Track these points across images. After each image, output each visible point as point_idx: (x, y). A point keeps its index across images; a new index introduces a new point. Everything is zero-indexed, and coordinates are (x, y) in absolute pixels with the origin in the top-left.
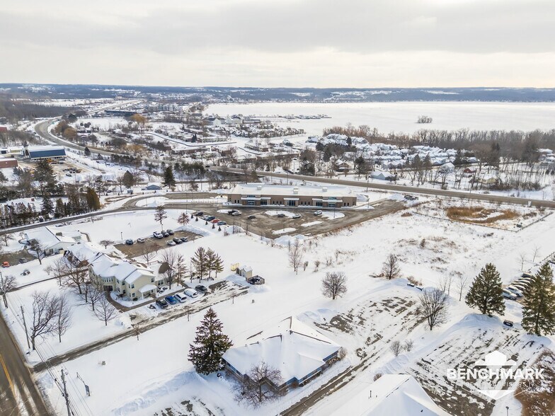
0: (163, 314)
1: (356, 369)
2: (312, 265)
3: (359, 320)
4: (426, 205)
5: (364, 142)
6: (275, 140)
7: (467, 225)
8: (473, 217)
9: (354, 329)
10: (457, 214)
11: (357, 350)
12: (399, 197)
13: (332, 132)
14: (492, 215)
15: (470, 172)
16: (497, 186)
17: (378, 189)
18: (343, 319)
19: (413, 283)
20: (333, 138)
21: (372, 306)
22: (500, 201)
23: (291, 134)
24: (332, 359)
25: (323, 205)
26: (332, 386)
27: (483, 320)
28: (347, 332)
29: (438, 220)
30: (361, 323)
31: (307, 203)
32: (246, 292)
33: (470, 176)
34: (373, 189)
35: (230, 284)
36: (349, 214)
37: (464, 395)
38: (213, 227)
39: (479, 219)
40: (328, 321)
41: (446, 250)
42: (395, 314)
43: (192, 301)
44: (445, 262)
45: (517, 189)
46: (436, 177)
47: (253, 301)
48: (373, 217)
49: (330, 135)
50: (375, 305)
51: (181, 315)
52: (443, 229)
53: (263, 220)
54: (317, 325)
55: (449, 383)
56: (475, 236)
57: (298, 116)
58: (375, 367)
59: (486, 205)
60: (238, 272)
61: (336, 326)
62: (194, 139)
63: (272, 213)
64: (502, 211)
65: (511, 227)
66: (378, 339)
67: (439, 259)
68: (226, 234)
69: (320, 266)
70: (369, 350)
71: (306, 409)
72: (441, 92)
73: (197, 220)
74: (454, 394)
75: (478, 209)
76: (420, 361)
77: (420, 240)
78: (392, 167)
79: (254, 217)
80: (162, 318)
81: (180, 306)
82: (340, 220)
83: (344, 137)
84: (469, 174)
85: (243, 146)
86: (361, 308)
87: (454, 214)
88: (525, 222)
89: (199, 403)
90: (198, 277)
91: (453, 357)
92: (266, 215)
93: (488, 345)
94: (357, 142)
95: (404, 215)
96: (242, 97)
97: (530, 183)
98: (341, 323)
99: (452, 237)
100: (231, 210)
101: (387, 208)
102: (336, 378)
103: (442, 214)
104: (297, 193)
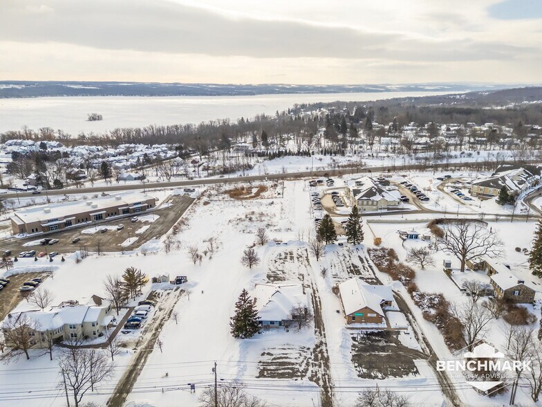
12: (180, 191)
14: (254, 191)
15: (196, 162)
25: (130, 211)
36: (160, 214)
38: (51, 260)
39: (250, 195)
48: (182, 211)
53: (91, 239)
63: (92, 230)
64: (256, 187)
72: (81, 87)
76: (333, 276)
79: (79, 240)
82: (162, 219)
84: (196, 164)
92: (85, 234)
93: (345, 257)
95: (205, 204)
97: (241, 165)
101: (183, 202)
104: (96, 206)
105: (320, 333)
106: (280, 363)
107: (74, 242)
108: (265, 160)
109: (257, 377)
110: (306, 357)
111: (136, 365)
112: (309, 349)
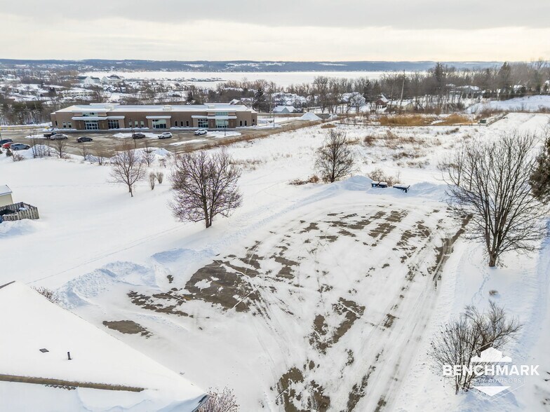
3: (278, 267)
4: (351, 118)
9: (266, 294)
11: (284, 381)
14: (437, 121)
15: (383, 104)
18: (229, 270)
21: (308, 229)
25: (210, 125)
29: (374, 127)
30: (286, 273)
31: (185, 123)
36: (249, 132)
40: (181, 282)
41: (407, 146)
42: (372, 240)
50: (313, 226)
56: (434, 134)
66: (352, 318)
84: (381, 106)
86: (281, 236)
95: (324, 127)
97: (453, 105)
98: (223, 284)
101: (300, 125)
103: (375, 123)
108: (492, 100)
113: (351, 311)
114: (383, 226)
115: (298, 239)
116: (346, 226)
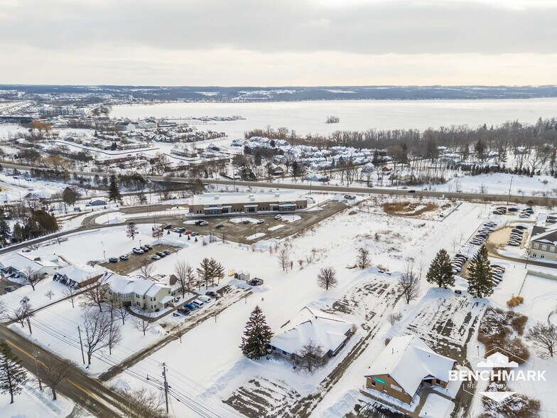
0: (189, 320)
1: (367, 338)
2: (296, 264)
3: (354, 303)
4: (365, 203)
5: (286, 144)
6: (200, 145)
7: (403, 219)
8: (405, 210)
9: (353, 310)
10: (391, 209)
11: (362, 325)
12: (340, 197)
13: (252, 134)
14: (419, 208)
15: (388, 170)
16: (413, 182)
17: (320, 191)
18: (341, 304)
19: (382, 270)
20: (256, 140)
22: (421, 195)
23: (213, 137)
24: (350, 334)
25: (280, 209)
26: (356, 352)
27: (441, 291)
28: (349, 313)
29: (379, 216)
30: (356, 305)
31: (265, 209)
32: (251, 293)
33: (388, 174)
34: (314, 191)
35: (233, 287)
36: (305, 216)
37: (446, 345)
38: (189, 239)
39: (409, 213)
40: (331, 307)
41: (396, 241)
42: (378, 295)
43: (209, 305)
44: (399, 251)
45: (428, 184)
46: (362, 177)
47: (263, 299)
48: (325, 217)
49: (253, 138)
50: (360, 290)
51: (206, 318)
52: (386, 224)
53: (231, 227)
54: (324, 311)
55: (433, 338)
56: (412, 227)
57: (213, 117)
58: (380, 335)
59: (412, 200)
60: (237, 276)
61: (338, 310)
62: (114, 147)
63: (237, 220)
64: (424, 205)
65: (436, 218)
66: (373, 315)
67: (393, 249)
68: (205, 244)
69: (304, 264)
70: (370, 324)
71: (344, 371)
73: (169, 233)
74: (439, 345)
75: (406, 204)
76: (409, 327)
77: (373, 234)
78: (320, 169)
79: (222, 226)
80: (190, 323)
81: (201, 311)
82: (299, 222)
83: (266, 139)
84: (387, 172)
85: (169, 153)
86: (351, 294)
87: (390, 209)
88: (445, 212)
89: (263, 381)
90: (203, 285)
91: (430, 320)
92: (231, 223)
93: (449, 309)
94: (280, 145)
95: (350, 214)
96: (146, 97)
97: (437, 178)
98: (341, 307)
99: (396, 230)
100: (197, 221)
101: (334, 208)
102: (355, 347)
103: (380, 210)
104: (254, 200)
105: (327, 385)
106: (258, 397)
107: (218, 228)
109: (223, 402)
110: (287, 403)
111: (155, 346)
112: (298, 396)
113: (373, 314)
114: (382, 290)
115: (356, 295)
116: (370, 289)
